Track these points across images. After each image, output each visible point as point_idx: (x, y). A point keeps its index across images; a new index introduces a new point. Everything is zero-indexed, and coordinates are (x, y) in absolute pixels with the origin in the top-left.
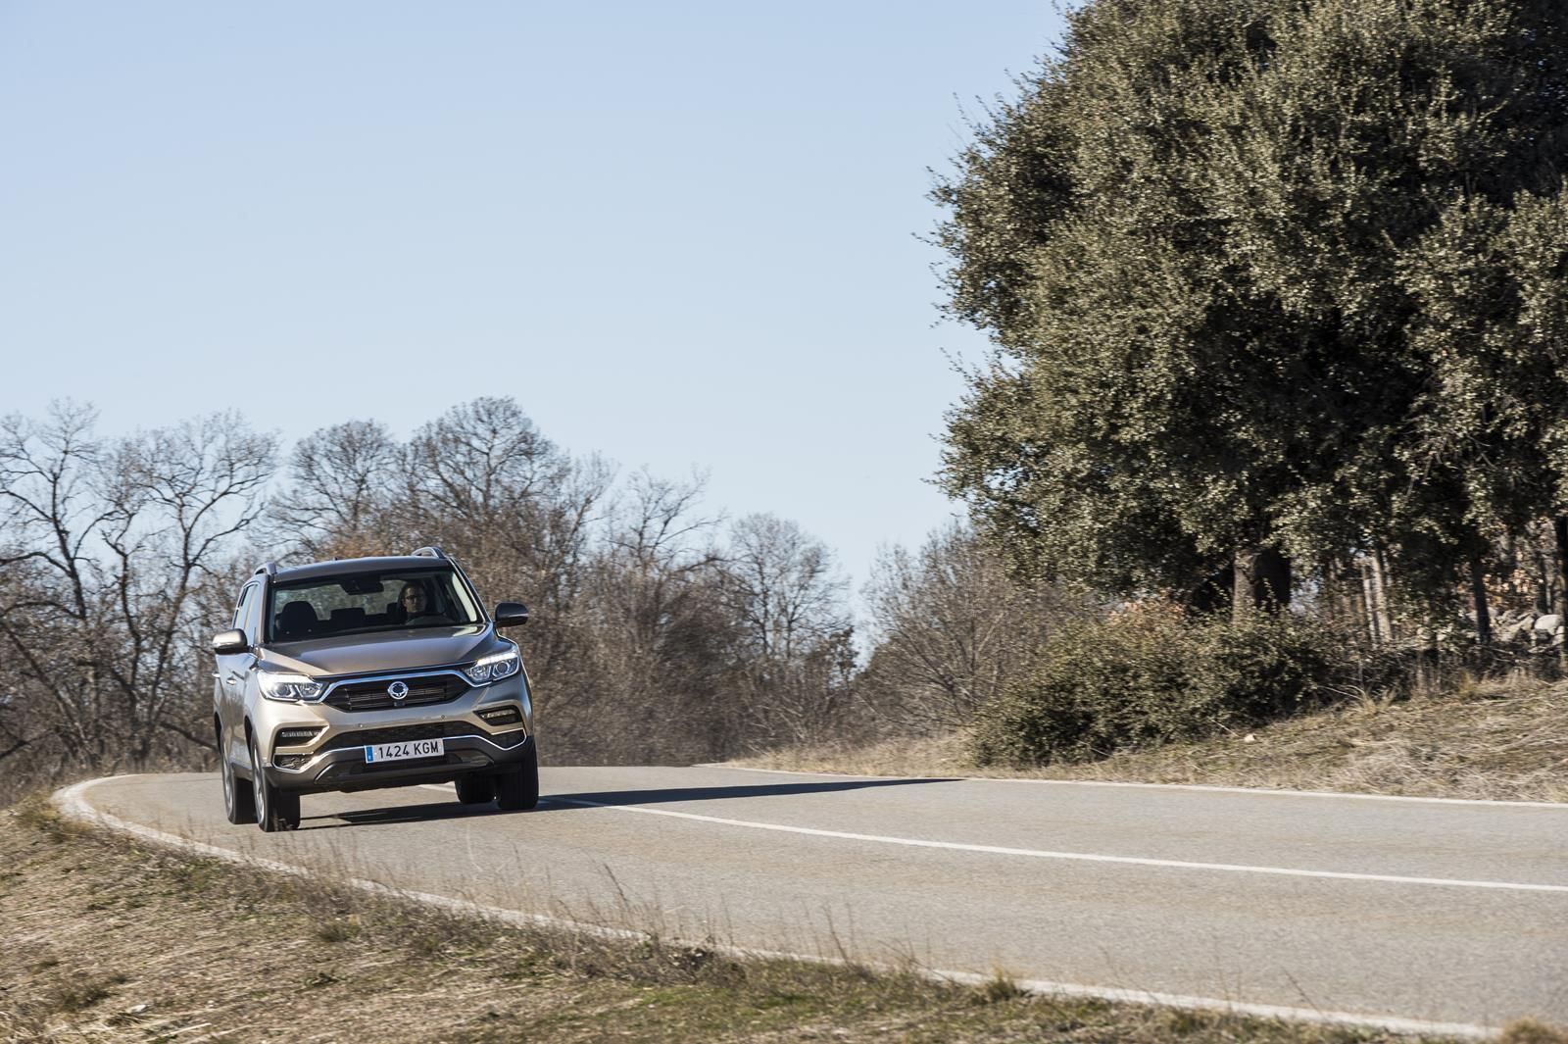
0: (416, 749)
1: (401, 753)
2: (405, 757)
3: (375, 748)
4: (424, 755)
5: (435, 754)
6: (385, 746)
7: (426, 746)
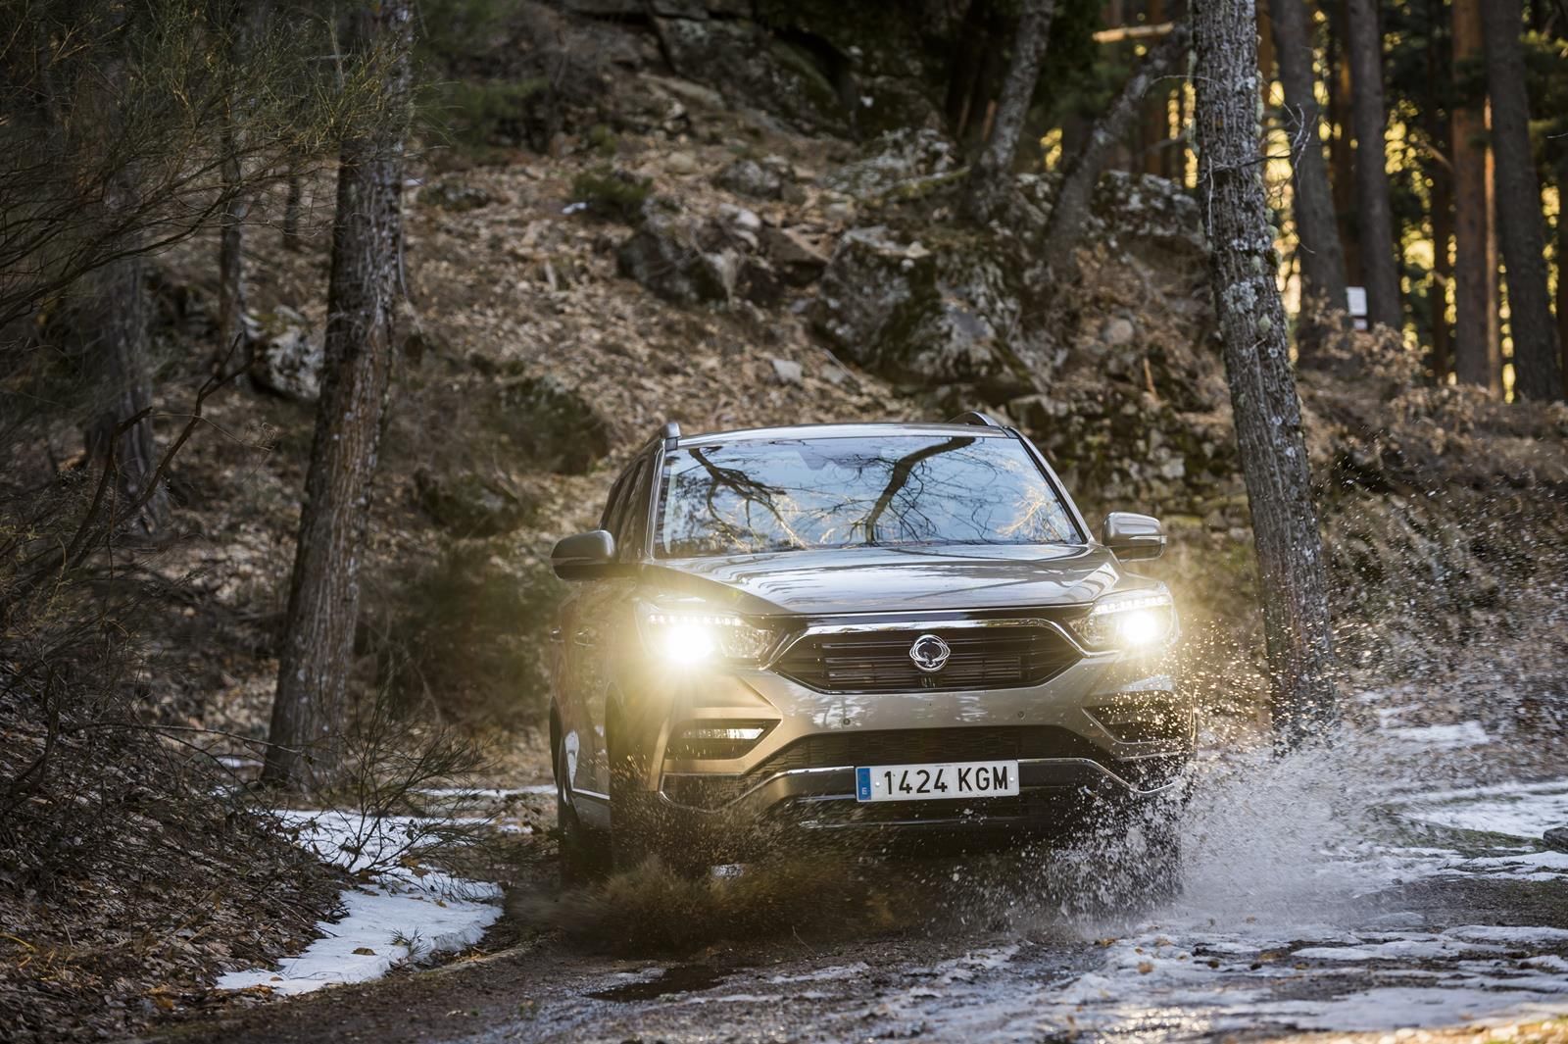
0: (962, 779)
1: (930, 785)
2: (937, 794)
3: (877, 773)
4: (976, 793)
5: (1001, 792)
6: (897, 771)
7: (983, 774)
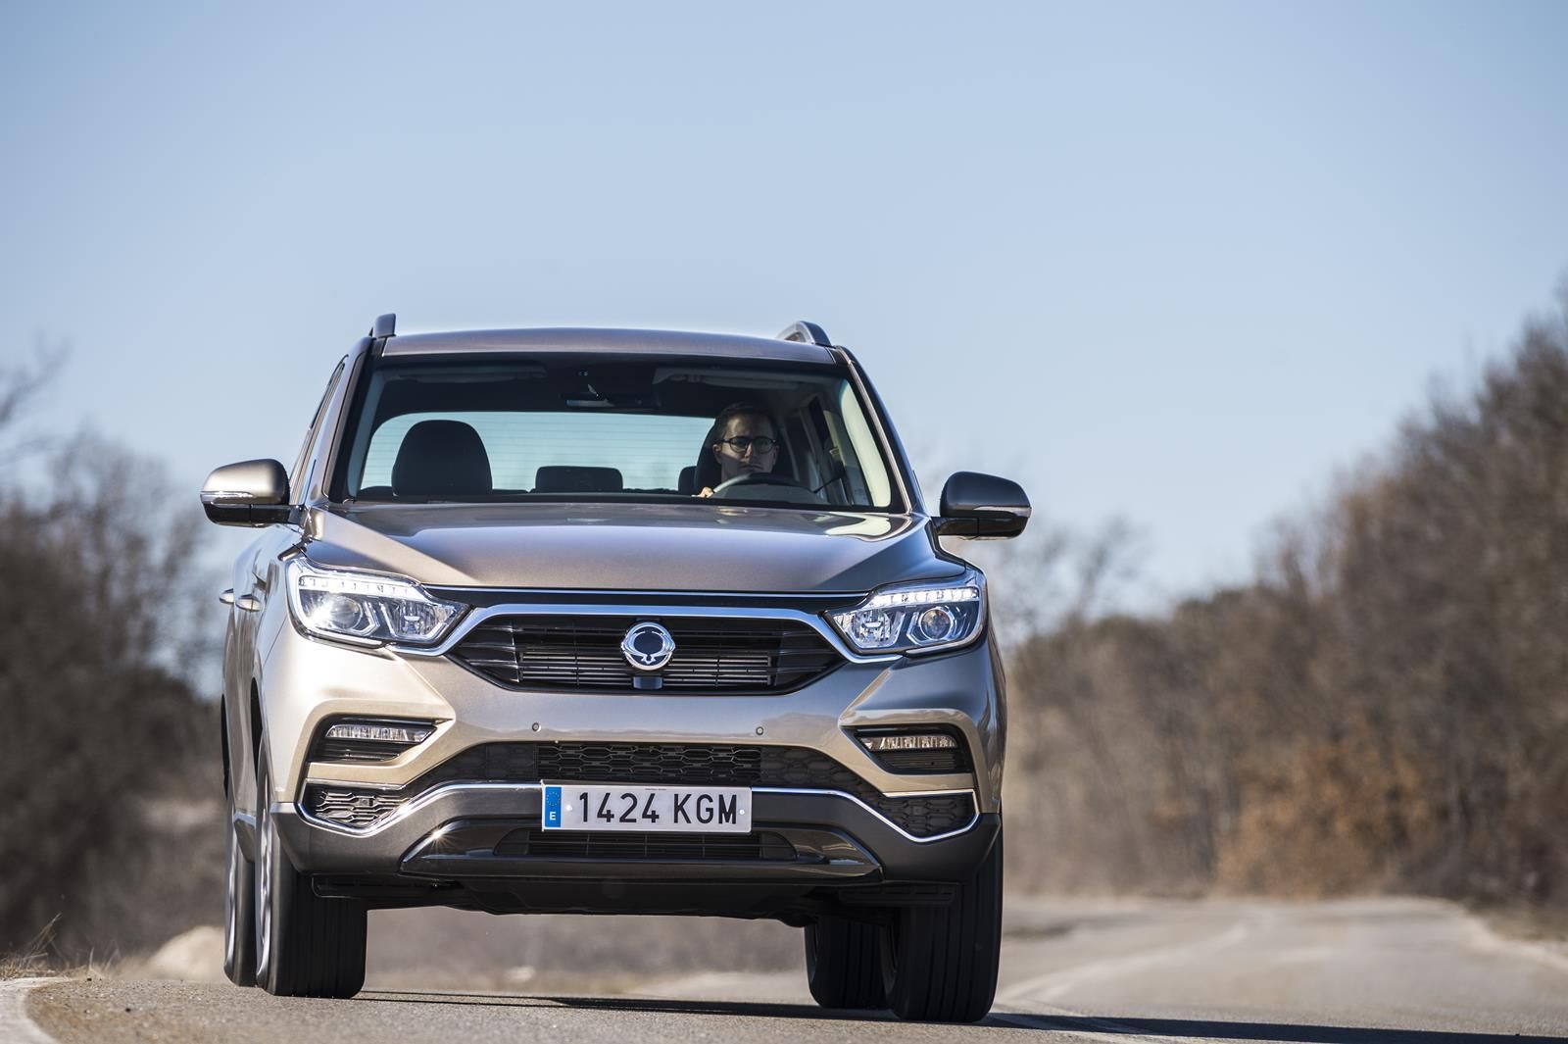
0: (679, 808)
1: (637, 813)
2: (644, 826)
3: (570, 793)
4: (696, 827)
5: (727, 828)
6: (596, 791)
7: (705, 803)
